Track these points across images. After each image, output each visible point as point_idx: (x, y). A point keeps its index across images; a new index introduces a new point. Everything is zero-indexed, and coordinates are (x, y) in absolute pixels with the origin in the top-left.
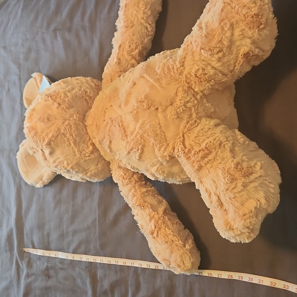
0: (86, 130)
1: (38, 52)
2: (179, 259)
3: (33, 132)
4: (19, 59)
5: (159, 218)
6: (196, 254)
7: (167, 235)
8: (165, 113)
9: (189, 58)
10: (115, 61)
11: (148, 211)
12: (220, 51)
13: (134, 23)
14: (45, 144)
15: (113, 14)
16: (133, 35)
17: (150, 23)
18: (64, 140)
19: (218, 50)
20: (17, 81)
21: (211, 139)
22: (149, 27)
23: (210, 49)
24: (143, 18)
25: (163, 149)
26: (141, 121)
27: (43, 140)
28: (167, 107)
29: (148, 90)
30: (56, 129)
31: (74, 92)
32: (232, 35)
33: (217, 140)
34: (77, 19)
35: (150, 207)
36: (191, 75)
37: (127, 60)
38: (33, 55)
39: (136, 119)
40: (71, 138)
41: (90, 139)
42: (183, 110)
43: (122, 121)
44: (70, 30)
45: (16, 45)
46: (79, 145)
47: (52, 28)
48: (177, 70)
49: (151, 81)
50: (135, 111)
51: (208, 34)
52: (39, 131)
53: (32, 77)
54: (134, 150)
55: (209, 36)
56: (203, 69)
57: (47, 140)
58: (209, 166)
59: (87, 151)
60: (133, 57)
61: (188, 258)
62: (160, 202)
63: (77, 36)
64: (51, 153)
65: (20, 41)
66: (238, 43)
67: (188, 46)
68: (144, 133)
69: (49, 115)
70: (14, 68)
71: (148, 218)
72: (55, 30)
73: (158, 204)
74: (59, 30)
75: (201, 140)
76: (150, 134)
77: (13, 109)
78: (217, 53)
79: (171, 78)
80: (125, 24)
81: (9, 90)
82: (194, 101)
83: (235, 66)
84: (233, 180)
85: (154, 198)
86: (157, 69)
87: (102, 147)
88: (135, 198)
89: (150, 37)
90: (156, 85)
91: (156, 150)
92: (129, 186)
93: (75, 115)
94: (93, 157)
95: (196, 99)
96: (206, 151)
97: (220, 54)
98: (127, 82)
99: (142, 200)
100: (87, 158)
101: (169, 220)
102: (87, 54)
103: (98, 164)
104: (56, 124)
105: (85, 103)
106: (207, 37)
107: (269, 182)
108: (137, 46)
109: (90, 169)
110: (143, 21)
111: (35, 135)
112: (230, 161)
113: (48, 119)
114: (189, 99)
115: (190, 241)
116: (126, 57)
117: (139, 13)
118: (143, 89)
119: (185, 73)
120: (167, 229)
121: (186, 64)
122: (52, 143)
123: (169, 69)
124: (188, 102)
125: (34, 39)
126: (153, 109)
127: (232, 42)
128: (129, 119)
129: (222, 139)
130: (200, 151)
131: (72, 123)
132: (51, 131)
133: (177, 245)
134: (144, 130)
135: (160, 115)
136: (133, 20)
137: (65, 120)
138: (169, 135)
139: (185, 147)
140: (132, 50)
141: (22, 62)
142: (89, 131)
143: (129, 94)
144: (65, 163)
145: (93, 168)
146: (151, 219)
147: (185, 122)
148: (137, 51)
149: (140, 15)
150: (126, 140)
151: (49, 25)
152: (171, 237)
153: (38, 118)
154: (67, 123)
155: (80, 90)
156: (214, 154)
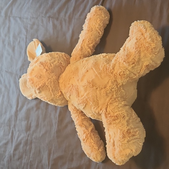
0: (59, 84)
1: (38, 26)
2: (95, 156)
3: (31, 82)
4: (27, 27)
5: (88, 133)
6: (104, 154)
7: (91, 143)
8: (101, 91)
9: (117, 65)
10: (80, 48)
11: (84, 128)
12: (133, 63)
13: (93, 29)
14: (37, 88)
15: (82, 17)
16: (91, 36)
17: (101, 30)
18: (47, 88)
19: (132, 62)
20: (25, 39)
21: (120, 113)
22: (100, 32)
23: (128, 62)
24: (98, 27)
25: (95, 108)
26: (87, 92)
27: (36, 87)
28: (102, 89)
29: (94, 77)
30: (44, 83)
31: (55, 63)
32: (140, 56)
33: (123, 114)
34: (62, 14)
35: (85, 127)
36: (117, 74)
37: (86, 49)
38: (35, 27)
39: (86, 90)
40: (50, 88)
41: (60, 89)
42: (110, 92)
43: (78, 88)
44: (57, 19)
45: (27, 19)
46: (54, 92)
47: (48, 15)
48: (110, 71)
49: (96, 73)
50: (85, 87)
51: (128, 54)
52: (35, 82)
53: (33, 41)
54: (81, 104)
55: (128, 56)
56: (124, 72)
57: (38, 87)
58: (115, 125)
59: (58, 95)
60: (89, 48)
61: (99, 156)
62: (90, 125)
63: (61, 24)
64: (39, 93)
65: (29, 17)
66: (143, 60)
67: (117, 59)
68: (88, 98)
69: (41, 75)
70: (24, 31)
71: (83, 132)
72: (49, 17)
73: (89, 126)
74: (52, 18)
75: (115, 111)
76: (91, 100)
77: (21, 53)
78: (132, 64)
79: (106, 74)
80: (88, 29)
81: (19, 42)
82: (116, 88)
83: (141, 71)
84: (124, 137)
85: (88, 122)
86: (100, 67)
87: (65, 95)
88: (78, 121)
89: (100, 37)
90: (99, 76)
91: (92, 108)
92: (76, 114)
93: (54, 77)
94: (60, 98)
95: (117, 87)
96: (116, 118)
97: (134, 65)
98: (84, 68)
99: (81, 123)
100: (57, 98)
101: (93, 135)
102: (64, 35)
103: (62, 101)
104: (44, 80)
105: (60, 69)
106: (127, 56)
107: (140, 142)
108: (92, 42)
109: (58, 102)
110: (98, 29)
111: (33, 83)
112: (125, 127)
113: (40, 77)
114: (114, 87)
115: (102, 147)
116: (86, 47)
117: (97, 25)
118: (91, 75)
119: (114, 73)
120: (91, 140)
121: (115, 68)
122: (41, 89)
123: (107, 69)
124: (113, 88)
125: (37, 18)
126: (95, 88)
127: (139, 59)
128: (82, 89)
129: (125, 114)
130: (113, 116)
131: (52, 81)
132: (41, 83)
133: (95, 149)
134: (88, 97)
135: (98, 92)
136: (92, 28)
137: (49, 78)
138: (101, 102)
139: (107, 111)
140: (90, 44)
141: (29, 29)
142: (60, 85)
143: (84, 76)
144: (46, 98)
145: (59, 102)
146: (84, 133)
147: (109, 98)
148: (92, 45)
149: (97, 26)
150: (78, 98)
151: (46, 13)
152: (93, 144)
153: (35, 75)
154: (49, 80)
155: (58, 62)
156: (119, 120)
